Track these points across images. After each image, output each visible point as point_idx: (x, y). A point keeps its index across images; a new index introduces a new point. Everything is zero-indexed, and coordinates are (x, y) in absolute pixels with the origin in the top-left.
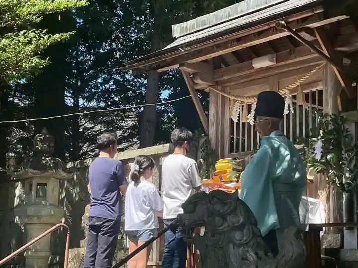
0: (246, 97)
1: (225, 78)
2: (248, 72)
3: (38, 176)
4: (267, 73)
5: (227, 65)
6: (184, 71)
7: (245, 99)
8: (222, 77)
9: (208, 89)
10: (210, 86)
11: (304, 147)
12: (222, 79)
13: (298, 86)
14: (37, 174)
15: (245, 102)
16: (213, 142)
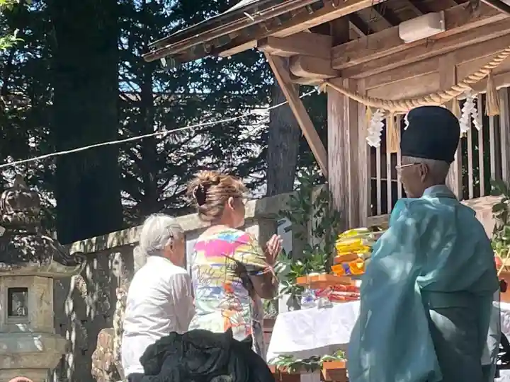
0: (392, 102)
1: (354, 62)
2: (394, 50)
3: (7, 274)
4: (431, 50)
5: (367, 30)
6: (269, 53)
7: (391, 105)
8: (349, 60)
9: (324, 85)
10: (328, 80)
11: (504, 200)
12: (348, 65)
13: (487, 76)
14: (5, 271)
15: (392, 111)
16: (337, 194)
